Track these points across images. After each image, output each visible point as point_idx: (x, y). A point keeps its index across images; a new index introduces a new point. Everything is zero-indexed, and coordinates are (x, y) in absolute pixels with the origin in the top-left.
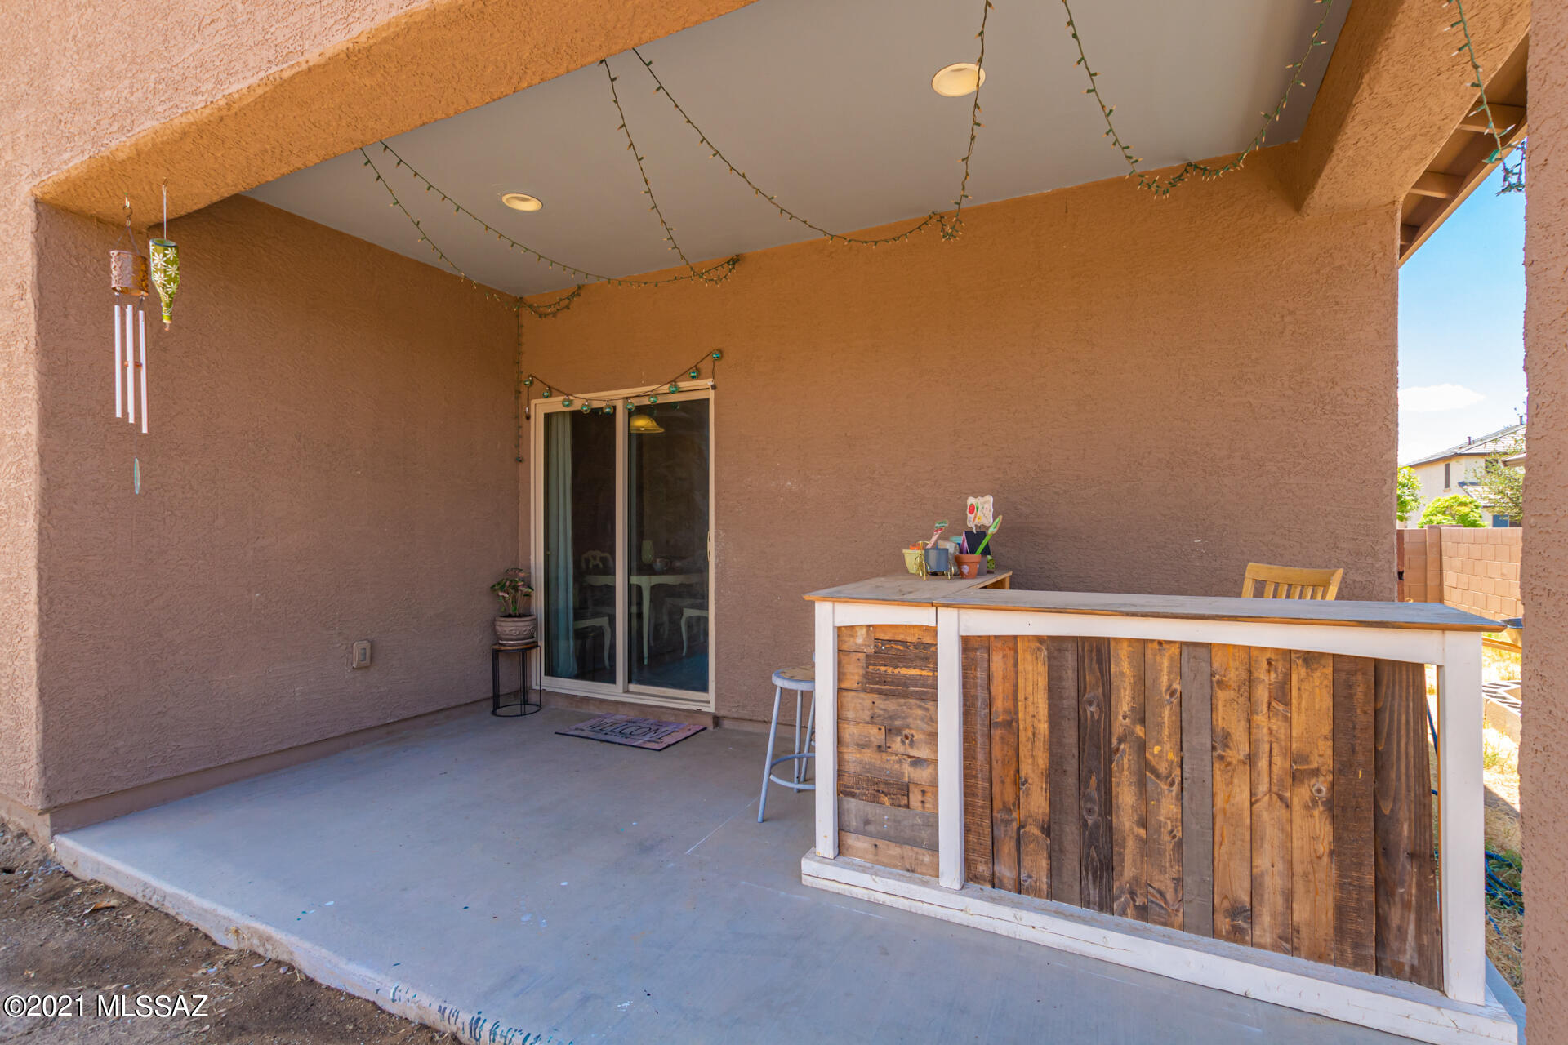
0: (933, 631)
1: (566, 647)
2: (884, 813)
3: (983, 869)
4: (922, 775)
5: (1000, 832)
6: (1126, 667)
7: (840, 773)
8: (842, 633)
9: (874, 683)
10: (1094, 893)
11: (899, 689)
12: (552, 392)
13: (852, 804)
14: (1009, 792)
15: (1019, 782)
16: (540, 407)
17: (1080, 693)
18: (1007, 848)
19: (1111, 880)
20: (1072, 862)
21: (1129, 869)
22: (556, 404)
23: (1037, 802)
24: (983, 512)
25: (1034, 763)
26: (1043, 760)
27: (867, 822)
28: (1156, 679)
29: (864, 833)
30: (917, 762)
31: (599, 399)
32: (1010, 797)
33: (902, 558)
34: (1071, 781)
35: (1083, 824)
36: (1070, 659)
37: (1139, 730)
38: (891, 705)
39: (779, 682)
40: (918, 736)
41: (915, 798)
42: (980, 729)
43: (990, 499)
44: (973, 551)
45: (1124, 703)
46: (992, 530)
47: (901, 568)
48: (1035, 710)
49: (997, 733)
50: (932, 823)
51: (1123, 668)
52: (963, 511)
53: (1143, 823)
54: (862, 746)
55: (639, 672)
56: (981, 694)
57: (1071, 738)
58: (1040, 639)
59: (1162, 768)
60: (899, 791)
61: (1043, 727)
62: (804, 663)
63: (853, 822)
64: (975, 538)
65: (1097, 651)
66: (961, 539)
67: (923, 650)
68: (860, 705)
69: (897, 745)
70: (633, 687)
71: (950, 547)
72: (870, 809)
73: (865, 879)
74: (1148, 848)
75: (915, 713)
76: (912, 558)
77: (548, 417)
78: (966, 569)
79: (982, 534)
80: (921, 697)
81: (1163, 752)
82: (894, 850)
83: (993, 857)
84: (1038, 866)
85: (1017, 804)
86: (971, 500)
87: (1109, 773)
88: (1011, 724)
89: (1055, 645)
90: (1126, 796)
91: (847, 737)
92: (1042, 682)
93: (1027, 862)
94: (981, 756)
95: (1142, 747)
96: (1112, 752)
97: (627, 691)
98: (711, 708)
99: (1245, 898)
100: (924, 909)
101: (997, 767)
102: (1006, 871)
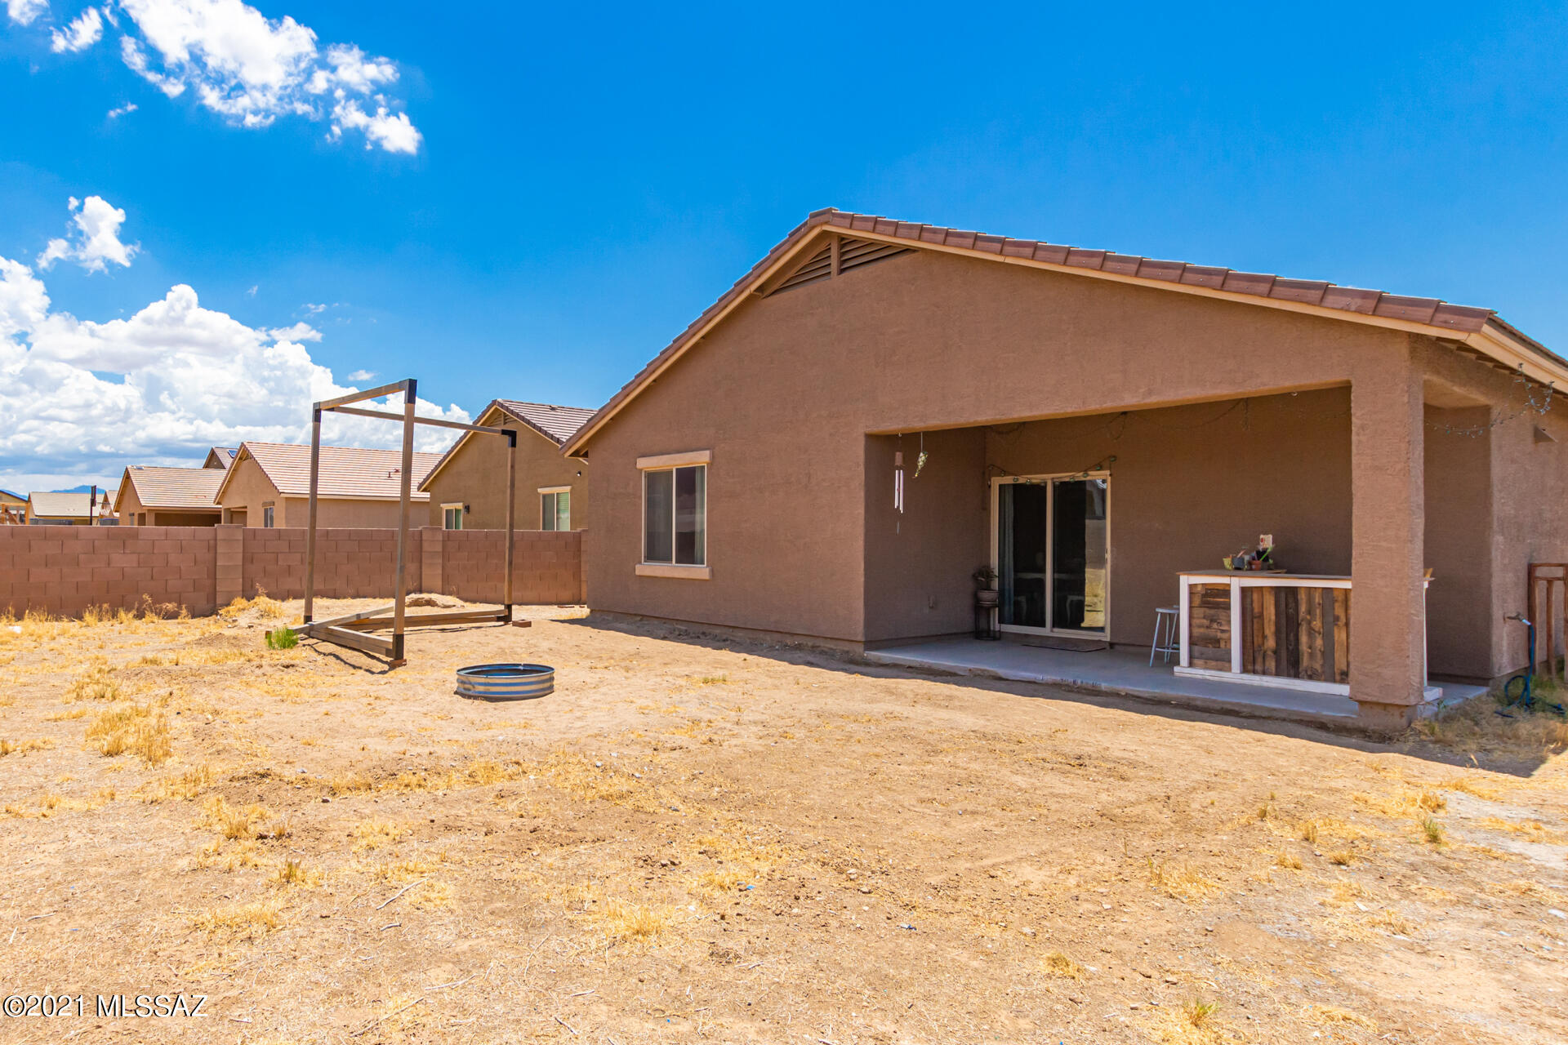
0: (1229, 585)
1: (1009, 610)
2: (1210, 650)
3: (1250, 667)
4: (1224, 636)
5: (1257, 654)
6: (1303, 596)
7: (1191, 636)
8: (1191, 587)
9: (1205, 604)
10: (1292, 672)
11: (1217, 606)
12: (1006, 473)
13: (1196, 648)
14: (1260, 639)
15: (1264, 637)
16: (996, 482)
17: (1287, 605)
18: (1259, 660)
19: (1298, 668)
20: (1284, 663)
21: (1305, 662)
22: (1008, 480)
23: (1271, 643)
24: (1267, 542)
25: (1270, 630)
26: (1273, 628)
27: (1202, 654)
28: (1314, 599)
29: (1201, 658)
30: (1223, 631)
31: (1036, 479)
32: (1260, 642)
33: (1223, 563)
34: (1284, 636)
35: (1288, 648)
36: (1283, 595)
37: (1308, 617)
38: (1212, 612)
39: (1160, 610)
40: (1223, 622)
41: (1222, 645)
42: (1248, 619)
43: (1271, 536)
44: (1259, 559)
45: (1303, 608)
46: (1269, 550)
47: (1223, 567)
48: (1270, 612)
49: (1255, 620)
50: (1229, 652)
51: (1302, 597)
52: (1258, 541)
53: (1310, 648)
54: (1200, 626)
55: (1058, 622)
56: (1249, 606)
57: (1283, 621)
58: (1271, 587)
59: (1317, 629)
60: (1216, 642)
61: (1273, 618)
62: (1174, 601)
63: (1196, 654)
64: (1260, 554)
65: (1293, 591)
66: (1254, 554)
67: (1225, 592)
68: (1199, 612)
69: (1215, 626)
70: (1056, 630)
71: (1247, 558)
72: (1204, 649)
73: (1201, 672)
74: (1311, 655)
75: (1222, 614)
76: (1227, 562)
77: (1001, 486)
78: (1254, 567)
79: (1265, 551)
80: (1224, 608)
81: (1317, 624)
82: (1214, 663)
83: (1254, 663)
84: (1271, 664)
85: (1263, 644)
86: (1262, 536)
87: (1298, 632)
88: (1261, 616)
89: (1277, 590)
90: (1304, 639)
91: (1194, 624)
92: (1273, 602)
93: (1267, 664)
94: (1249, 629)
95: (1309, 623)
96: (1299, 625)
97: (1052, 631)
98: (1108, 640)
99: (1345, 669)
100: (1225, 680)
101: (1255, 631)
102: (1258, 667)
